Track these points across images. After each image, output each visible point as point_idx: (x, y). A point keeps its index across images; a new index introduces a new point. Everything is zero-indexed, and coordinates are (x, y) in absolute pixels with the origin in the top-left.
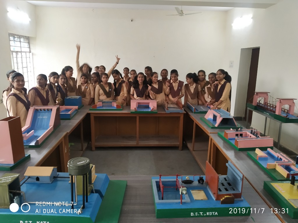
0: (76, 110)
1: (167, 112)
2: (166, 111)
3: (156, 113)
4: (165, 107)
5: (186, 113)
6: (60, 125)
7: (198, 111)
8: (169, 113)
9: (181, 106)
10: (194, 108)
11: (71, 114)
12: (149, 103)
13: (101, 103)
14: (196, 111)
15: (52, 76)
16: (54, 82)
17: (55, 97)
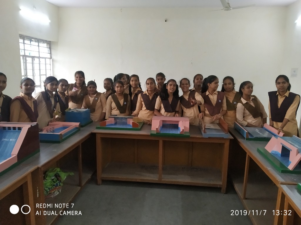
0: (77, 128)
1: (204, 135)
2: (202, 135)
3: (188, 137)
4: (202, 128)
5: (233, 138)
6: (39, 151)
7: (253, 137)
8: (207, 137)
9: (226, 128)
10: (247, 133)
11: (61, 134)
12: (178, 121)
13: (113, 119)
14: (250, 137)
15: (49, 83)
16: (52, 90)
17: (52, 109)
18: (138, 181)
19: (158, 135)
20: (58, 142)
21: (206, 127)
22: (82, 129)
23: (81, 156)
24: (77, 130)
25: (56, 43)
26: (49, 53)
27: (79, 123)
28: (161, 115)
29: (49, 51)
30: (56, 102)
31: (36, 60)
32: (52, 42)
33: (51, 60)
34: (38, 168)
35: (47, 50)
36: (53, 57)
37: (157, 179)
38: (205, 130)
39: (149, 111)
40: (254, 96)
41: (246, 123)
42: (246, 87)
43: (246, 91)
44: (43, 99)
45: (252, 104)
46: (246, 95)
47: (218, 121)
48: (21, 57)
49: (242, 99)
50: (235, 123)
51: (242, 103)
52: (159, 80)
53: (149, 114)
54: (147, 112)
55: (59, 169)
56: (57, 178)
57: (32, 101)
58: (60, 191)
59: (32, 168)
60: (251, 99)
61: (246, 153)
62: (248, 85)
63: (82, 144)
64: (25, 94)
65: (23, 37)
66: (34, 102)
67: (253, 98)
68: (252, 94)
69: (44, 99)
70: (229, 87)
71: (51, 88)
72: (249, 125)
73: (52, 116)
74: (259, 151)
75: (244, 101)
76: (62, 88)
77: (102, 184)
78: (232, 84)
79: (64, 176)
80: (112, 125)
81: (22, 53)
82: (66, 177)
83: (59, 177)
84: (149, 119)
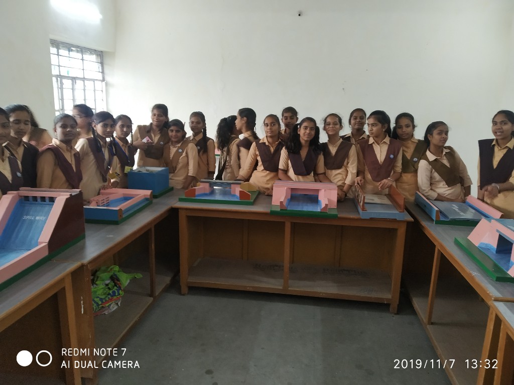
0: (147, 199)
2: (359, 214)
3: (335, 217)
4: (358, 202)
6: (84, 237)
7: (448, 218)
8: (368, 218)
9: (401, 202)
10: (437, 210)
11: (120, 209)
12: (318, 191)
13: (207, 185)
14: (442, 219)
15: (100, 122)
16: (104, 134)
17: (105, 168)
18: (248, 289)
19: (283, 213)
20: (116, 223)
21: (366, 201)
22: (155, 201)
23: (153, 247)
24: (147, 204)
25: (112, 54)
26: (101, 71)
27: (151, 191)
28: (289, 179)
29: (100, 67)
30: (112, 155)
31: (79, 83)
32: (106, 52)
33: (104, 83)
34: (82, 266)
35: (97, 67)
36: (108, 78)
37: (281, 288)
38: (365, 205)
39: (268, 172)
40: (449, 148)
41: (435, 195)
42: (435, 132)
43: (435, 138)
44: (89, 149)
45: (445, 162)
46: (436, 146)
47: (387, 191)
48: (54, 79)
49: (428, 153)
50: (416, 193)
51: (427, 159)
52: (286, 118)
53: (268, 178)
54: (266, 174)
55: (117, 268)
56: (114, 282)
57: (73, 153)
58: (119, 304)
59: (73, 266)
60: (444, 153)
61: (434, 246)
62: (439, 128)
63: (155, 226)
64: (61, 141)
65: (56, 44)
66: (75, 155)
67: (448, 151)
68: (447, 145)
69: (92, 151)
70: (406, 132)
71: (104, 132)
72: (440, 198)
73: (105, 179)
74: (457, 243)
75: (431, 157)
76: (122, 131)
77: (188, 294)
78: (411, 127)
79: (125, 279)
80: (206, 195)
81: (55, 71)
82: (128, 281)
83: (118, 280)
84: (269, 186)
